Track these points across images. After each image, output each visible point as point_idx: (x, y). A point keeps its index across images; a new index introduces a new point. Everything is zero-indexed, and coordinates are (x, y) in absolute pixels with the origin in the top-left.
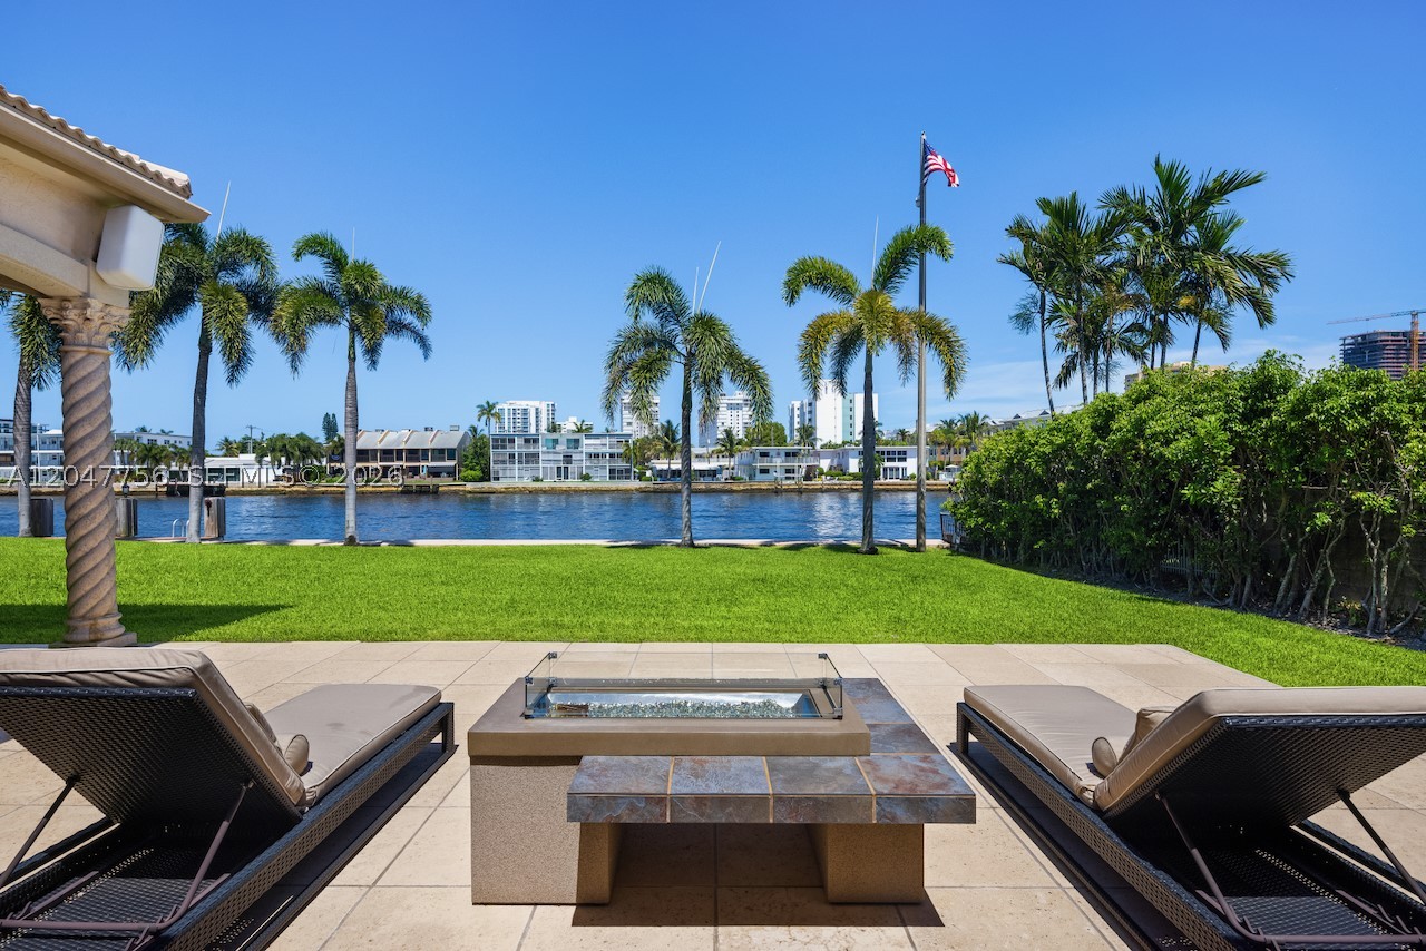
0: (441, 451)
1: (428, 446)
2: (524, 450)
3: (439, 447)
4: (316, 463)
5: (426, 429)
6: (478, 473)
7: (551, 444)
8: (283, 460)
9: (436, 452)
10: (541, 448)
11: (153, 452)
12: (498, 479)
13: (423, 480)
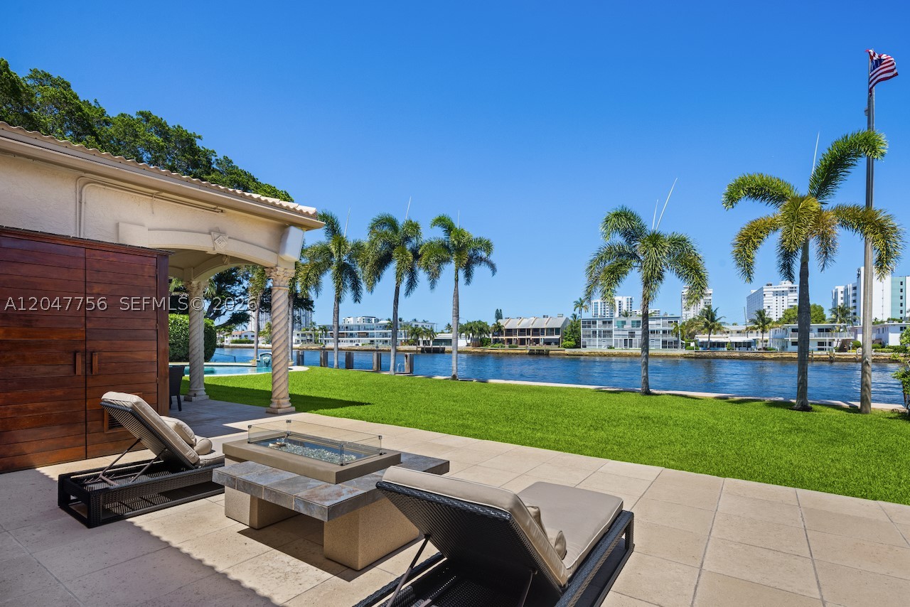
0: (552, 329)
1: (545, 326)
2: (603, 329)
3: (551, 327)
4: (486, 336)
5: (544, 316)
6: (573, 343)
7: (620, 325)
8: (471, 334)
9: (549, 331)
10: (614, 327)
11: (416, 331)
12: (585, 347)
13: (541, 346)
